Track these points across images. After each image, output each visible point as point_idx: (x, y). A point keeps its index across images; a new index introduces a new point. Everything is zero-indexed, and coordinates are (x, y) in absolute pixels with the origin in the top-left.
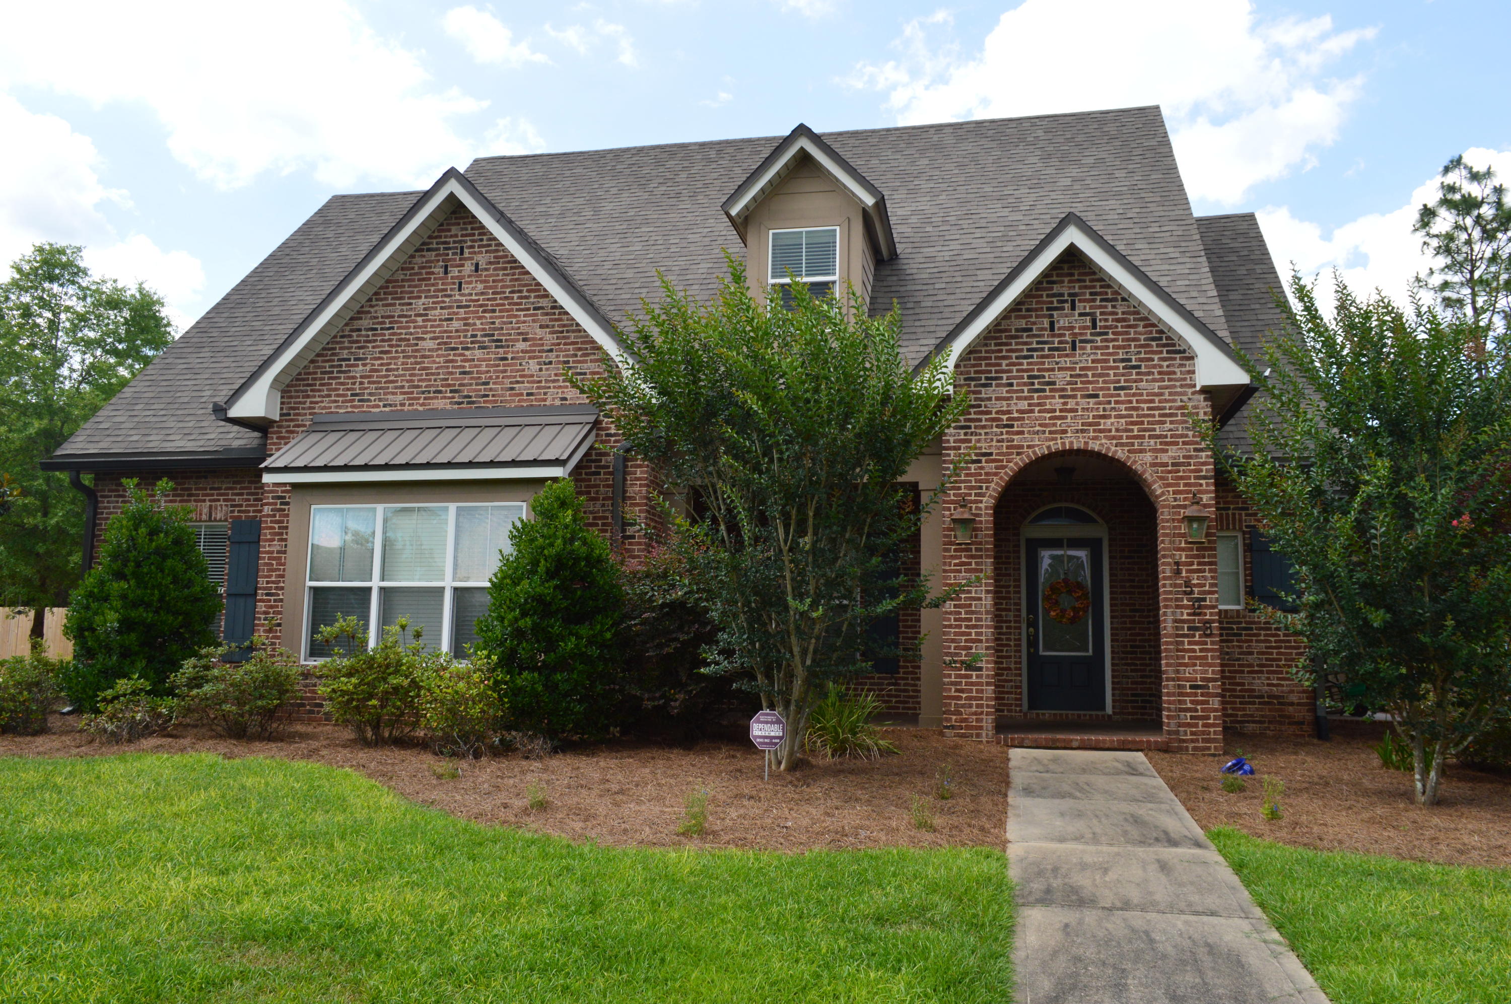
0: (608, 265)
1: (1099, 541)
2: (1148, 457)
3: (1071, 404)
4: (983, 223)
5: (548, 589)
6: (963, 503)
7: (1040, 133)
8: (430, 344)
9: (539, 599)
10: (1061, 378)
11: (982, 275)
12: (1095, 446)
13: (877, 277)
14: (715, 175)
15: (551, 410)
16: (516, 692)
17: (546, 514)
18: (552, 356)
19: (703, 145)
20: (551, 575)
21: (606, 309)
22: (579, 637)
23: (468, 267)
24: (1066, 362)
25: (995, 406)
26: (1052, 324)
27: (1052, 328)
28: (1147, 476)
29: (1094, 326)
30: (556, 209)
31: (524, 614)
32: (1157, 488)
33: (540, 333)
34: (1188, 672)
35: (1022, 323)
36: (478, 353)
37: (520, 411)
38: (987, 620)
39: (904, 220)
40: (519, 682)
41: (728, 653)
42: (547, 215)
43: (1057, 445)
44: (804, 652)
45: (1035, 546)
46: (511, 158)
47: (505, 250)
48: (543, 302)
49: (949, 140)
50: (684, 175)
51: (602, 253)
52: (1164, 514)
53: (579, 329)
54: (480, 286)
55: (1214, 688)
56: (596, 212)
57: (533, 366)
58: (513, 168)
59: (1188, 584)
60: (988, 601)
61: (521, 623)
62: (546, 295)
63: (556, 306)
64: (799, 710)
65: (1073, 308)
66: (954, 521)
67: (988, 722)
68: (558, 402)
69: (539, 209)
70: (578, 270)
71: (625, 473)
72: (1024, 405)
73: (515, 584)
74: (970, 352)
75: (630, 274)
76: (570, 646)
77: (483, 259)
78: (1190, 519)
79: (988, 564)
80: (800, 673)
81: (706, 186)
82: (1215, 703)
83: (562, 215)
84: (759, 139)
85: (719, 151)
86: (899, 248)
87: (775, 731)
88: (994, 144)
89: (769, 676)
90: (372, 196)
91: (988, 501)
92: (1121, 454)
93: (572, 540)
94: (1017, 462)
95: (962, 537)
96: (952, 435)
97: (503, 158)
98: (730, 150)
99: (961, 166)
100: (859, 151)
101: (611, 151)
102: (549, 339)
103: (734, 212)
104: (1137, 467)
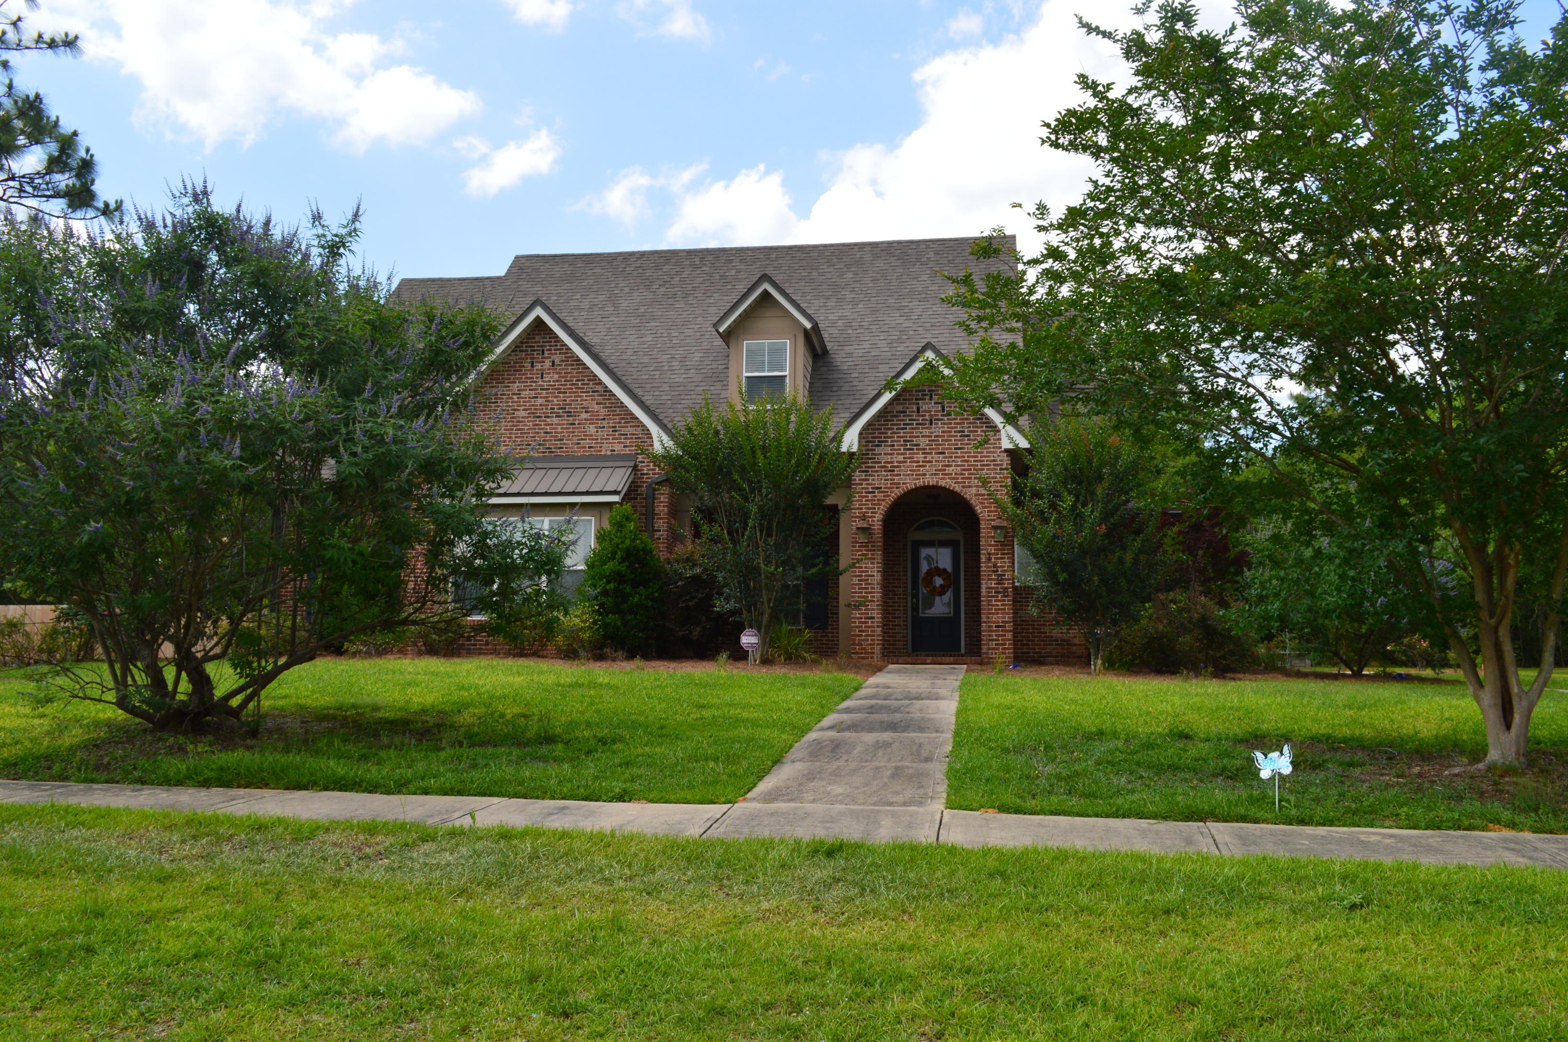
0: (630, 352)
1: (958, 542)
2: (973, 490)
3: (929, 458)
4: (886, 328)
5: (623, 568)
6: (863, 518)
7: (931, 255)
8: (523, 413)
9: (618, 573)
10: (924, 442)
11: (883, 368)
12: (942, 483)
13: (815, 368)
14: (700, 280)
15: (605, 458)
16: (605, 625)
17: (619, 526)
18: (605, 423)
19: (690, 252)
20: (623, 559)
21: (633, 386)
22: (641, 595)
23: (548, 364)
24: (926, 432)
25: (884, 459)
26: (918, 409)
27: (918, 411)
28: (972, 502)
29: (943, 410)
30: (585, 304)
31: (608, 582)
32: (978, 509)
33: (596, 408)
34: (994, 618)
35: (900, 408)
36: (555, 420)
37: (583, 459)
38: (878, 588)
39: (833, 324)
40: (608, 620)
41: (727, 599)
42: (579, 309)
43: (920, 483)
44: (769, 600)
45: (917, 546)
46: (544, 256)
47: (573, 353)
48: (598, 388)
49: (868, 257)
50: (677, 279)
51: (624, 342)
52: (983, 525)
53: (622, 405)
54: (556, 376)
55: (1009, 627)
56: (616, 307)
57: (592, 429)
58: (547, 266)
59: (995, 566)
60: (878, 577)
61: (608, 587)
62: (600, 383)
63: (607, 390)
64: (766, 633)
65: (931, 399)
66: (858, 529)
67: (877, 649)
68: (609, 453)
69: (573, 303)
70: (607, 353)
71: (654, 498)
72: (901, 458)
73: (604, 563)
74: (869, 425)
75: (646, 360)
76: (636, 600)
77: (557, 358)
78: (995, 528)
79: (879, 555)
80: (767, 612)
81: (694, 289)
82: (1009, 636)
83: (591, 309)
84: (731, 249)
85: (702, 259)
86: (829, 346)
87: (754, 640)
88: (898, 263)
89: (749, 611)
90: (433, 280)
91: (878, 517)
92: (958, 488)
93: (634, 540)
94: (897, 492)
95: (862, 538)
96: (857, 476)
97: (538, 256)
98: (710, 258)
99: (874, 280)
100: (804, 263)
101: (620, 254)
102: (603, 412)
103: (721, 330)
104: (967, 496)
